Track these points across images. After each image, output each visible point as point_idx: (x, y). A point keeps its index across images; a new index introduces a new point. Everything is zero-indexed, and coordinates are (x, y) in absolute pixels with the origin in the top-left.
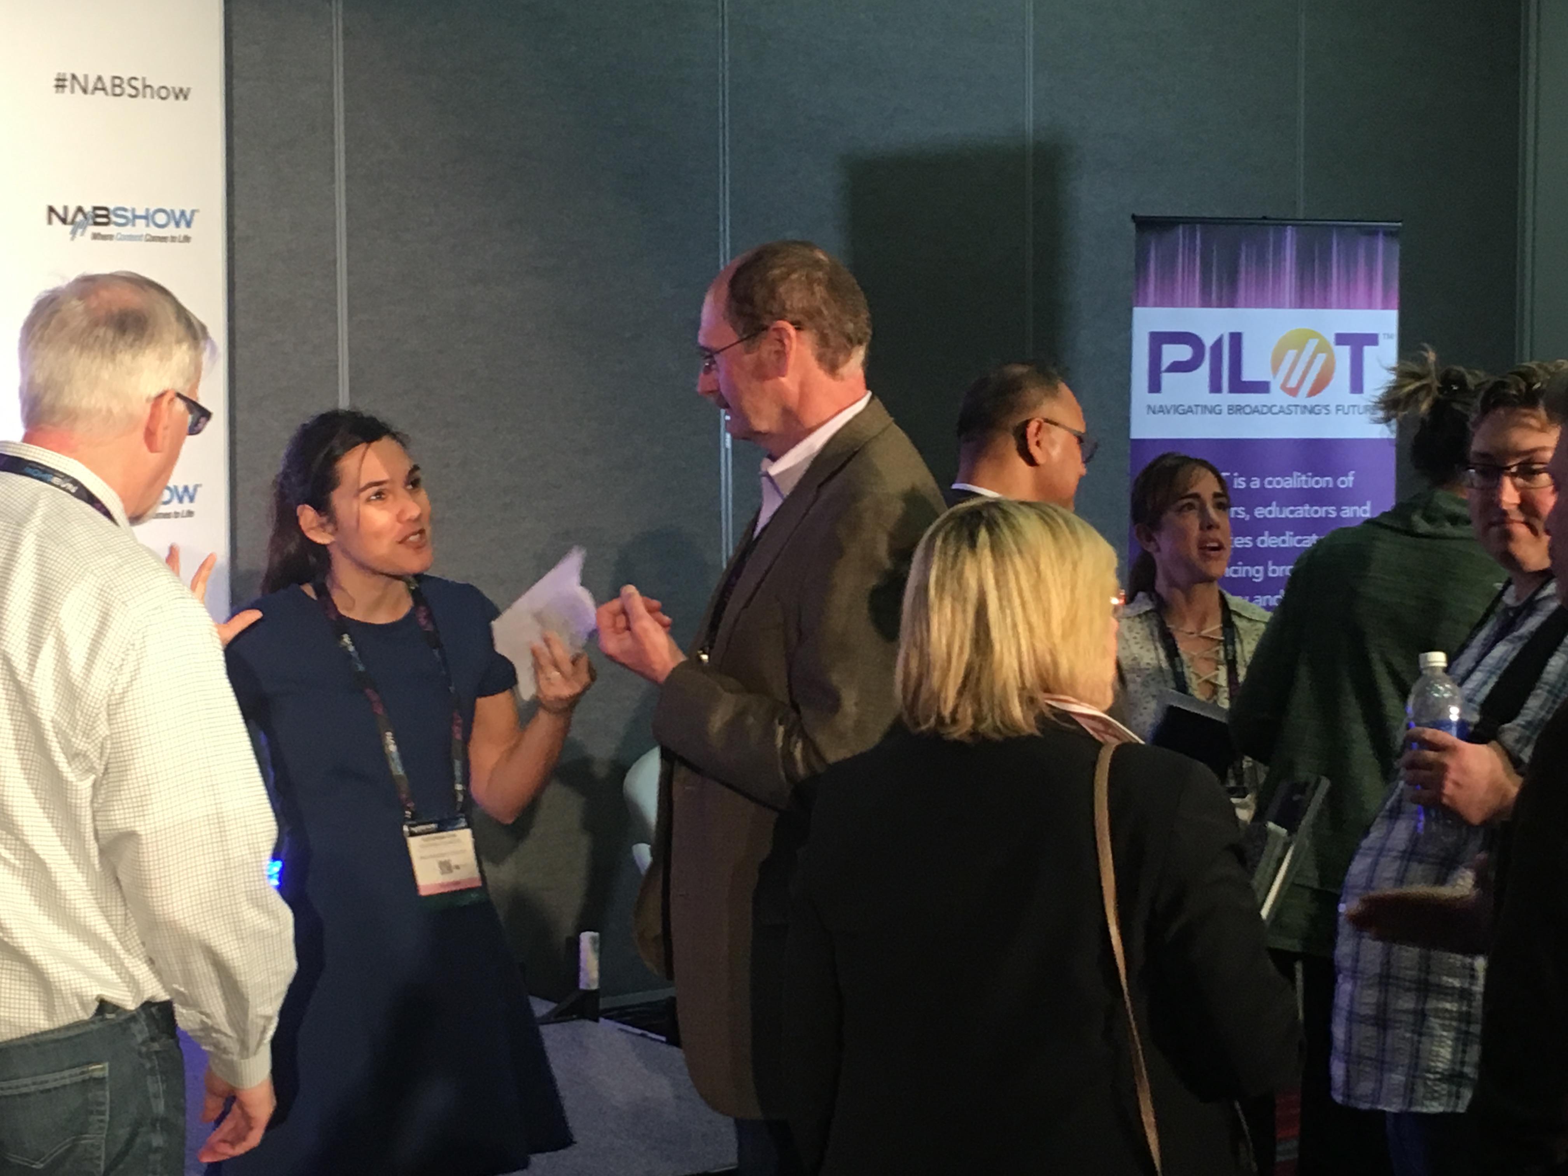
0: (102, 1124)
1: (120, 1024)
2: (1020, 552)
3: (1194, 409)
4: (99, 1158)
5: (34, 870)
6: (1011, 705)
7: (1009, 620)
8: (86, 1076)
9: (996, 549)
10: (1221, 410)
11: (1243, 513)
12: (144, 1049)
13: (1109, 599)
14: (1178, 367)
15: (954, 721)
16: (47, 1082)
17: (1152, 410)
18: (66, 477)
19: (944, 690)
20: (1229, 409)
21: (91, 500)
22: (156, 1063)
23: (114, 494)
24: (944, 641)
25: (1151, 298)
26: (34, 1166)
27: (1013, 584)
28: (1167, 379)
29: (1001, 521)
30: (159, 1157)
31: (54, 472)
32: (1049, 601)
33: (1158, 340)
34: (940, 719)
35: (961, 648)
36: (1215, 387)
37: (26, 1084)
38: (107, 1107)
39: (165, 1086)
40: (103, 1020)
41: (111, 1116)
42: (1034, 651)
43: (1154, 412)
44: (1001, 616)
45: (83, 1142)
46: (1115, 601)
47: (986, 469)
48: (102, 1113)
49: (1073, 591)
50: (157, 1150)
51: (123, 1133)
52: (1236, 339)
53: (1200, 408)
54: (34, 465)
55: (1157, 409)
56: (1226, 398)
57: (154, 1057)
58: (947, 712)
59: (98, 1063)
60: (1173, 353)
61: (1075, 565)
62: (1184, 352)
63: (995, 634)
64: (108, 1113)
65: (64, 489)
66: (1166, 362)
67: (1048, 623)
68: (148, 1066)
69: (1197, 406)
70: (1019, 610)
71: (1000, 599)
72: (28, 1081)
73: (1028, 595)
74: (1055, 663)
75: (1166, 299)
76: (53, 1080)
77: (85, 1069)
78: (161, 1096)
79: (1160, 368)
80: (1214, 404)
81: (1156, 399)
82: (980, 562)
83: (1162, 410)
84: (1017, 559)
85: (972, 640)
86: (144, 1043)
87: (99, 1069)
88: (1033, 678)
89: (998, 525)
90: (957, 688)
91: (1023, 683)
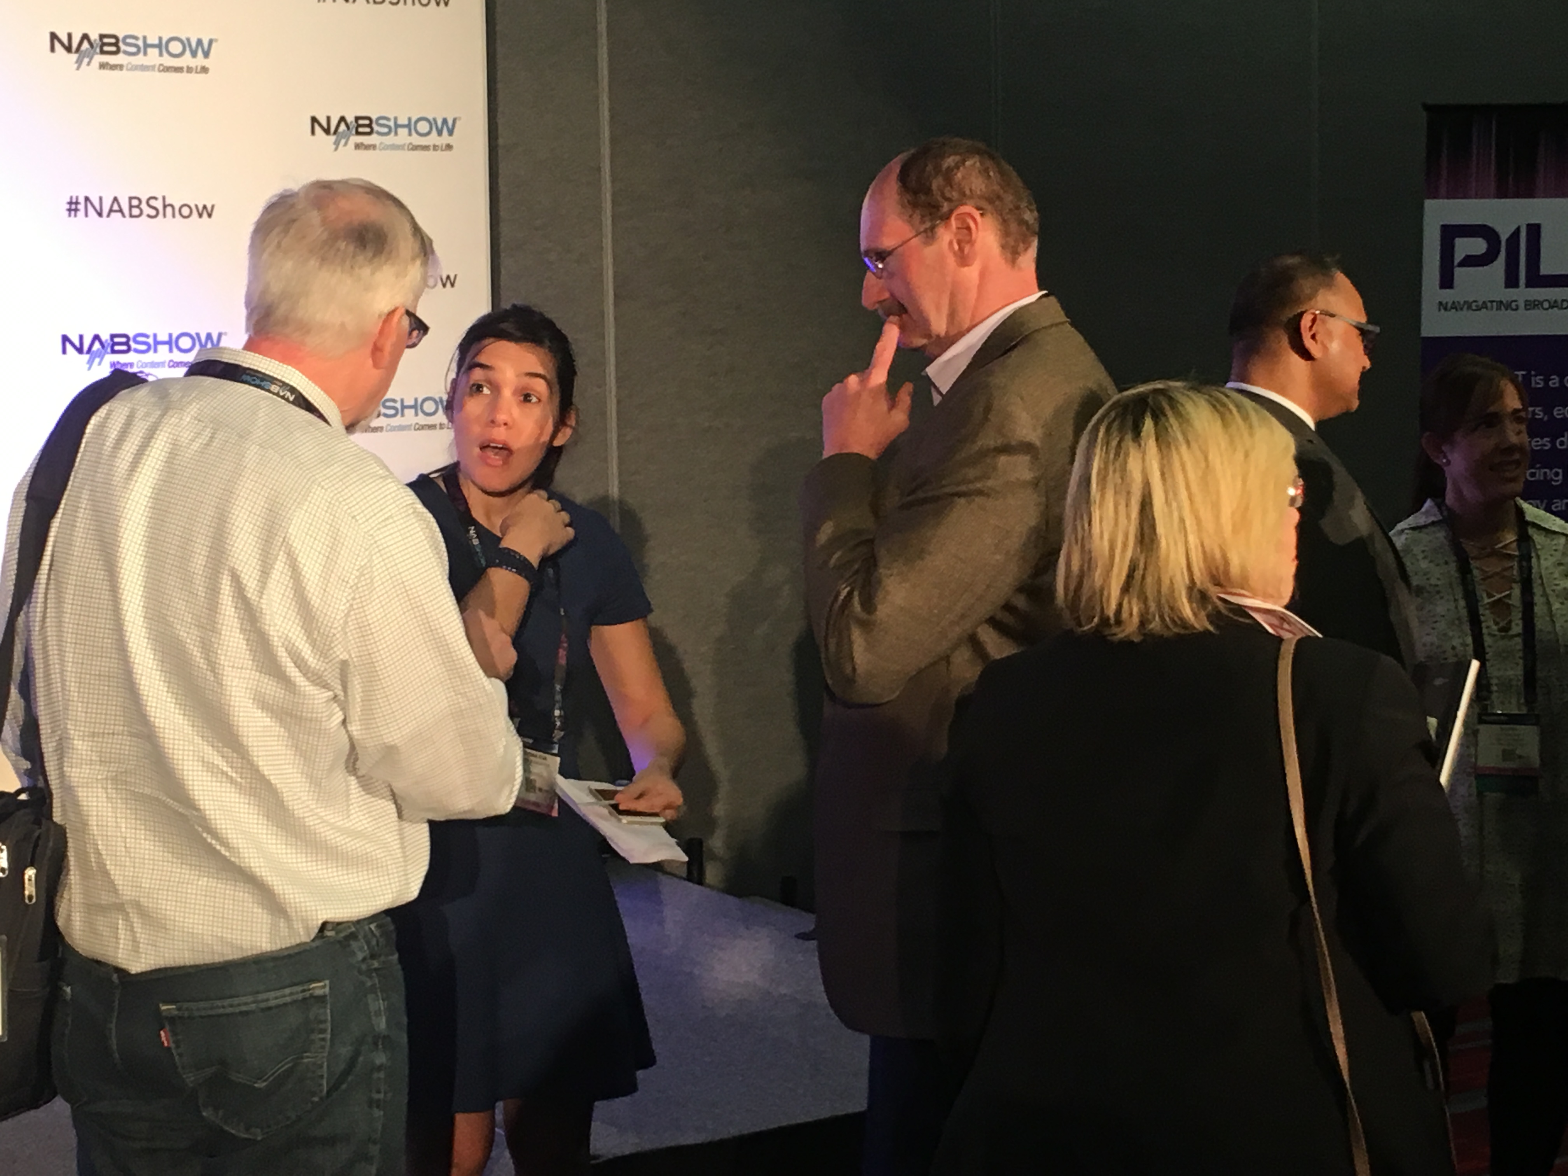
0: (323, 1043)
1: (339, 942)
2: (1188, 443)
3: (1489, 304)
4: (322, 1077)
5: (261, 789)
6: (1180, 603)
7: (1176, 514)
8: (307, 994)
9: (1162, 439)
10: (1517, 306)
11: (1541, 413)
12: (364, 967)
13: (1286, 489)
14: (1470, 261)
15: (1119, 622)
16: (267, 1000)
17: (1442, 306)
18: (284, 385)
19: (1106, 589)
20: (1526, 305)
21: (309, 407)
22: (377, 981)
23: (332, 404)
24: (1106, 537)
25: (1443, 190)
26: (256, 1085)
27: (1180, 478)
28: (1459, 273)
29: (1167, 408)
30: (382, 1075)
31: (273, 380)
32: (1218, 493)
33: (1450, 233)
34: (1105, 621)
35: (1125, 545)
36: (1511, 281)
37: (245, 1002)
38: (329, 1026)
39: (386, 1003)
40: (323, 937)
41: (332, 1035)
42: (1202, 545)
43: (1446, 309)
44: (1166, 510)
45: (306, 1060)
46: (1292, 492)
47: (1258, 369)
48: (323, 1031)
49: (1244, 481)
50: (380, 1068)
51: (345, 1051)
52: (1534, 230)
53: (1495, 304)
54: (252, 373)
55: (1449, 305)
56: (1523, 293)
57: (374, 974)
58: (1111, 611)
59: (320, 981)
60: (1465, 246)
61: (1247, 455)
62: (1478, 246)
63: (1160, 529)
64: (329, 1030)
65: (283, 397)
66: (1458, 257)
67: (1217, 517)
68: (369, 984)
69: (1492, 302)
70: (1186, 503)
71: (1166, 492)
72: (250, 999)
73: (1195, 488)
74: (1225, 557)
75: (1458, 191)
76: (273, 998)
77: (306, 987)
78: (383, 1013)
79: (1453, 262)
80: (1510, 300)
81: (1448, 295)
82: (1144, 453)
83: (1455, 306)
84: (1184, 448)
85: (1136, 537)
86: (364, 959)
87: (320, 988)
88: (1202, 574)
89: (1165, 415)
90: (1120, 586)
91: (1192, 580)
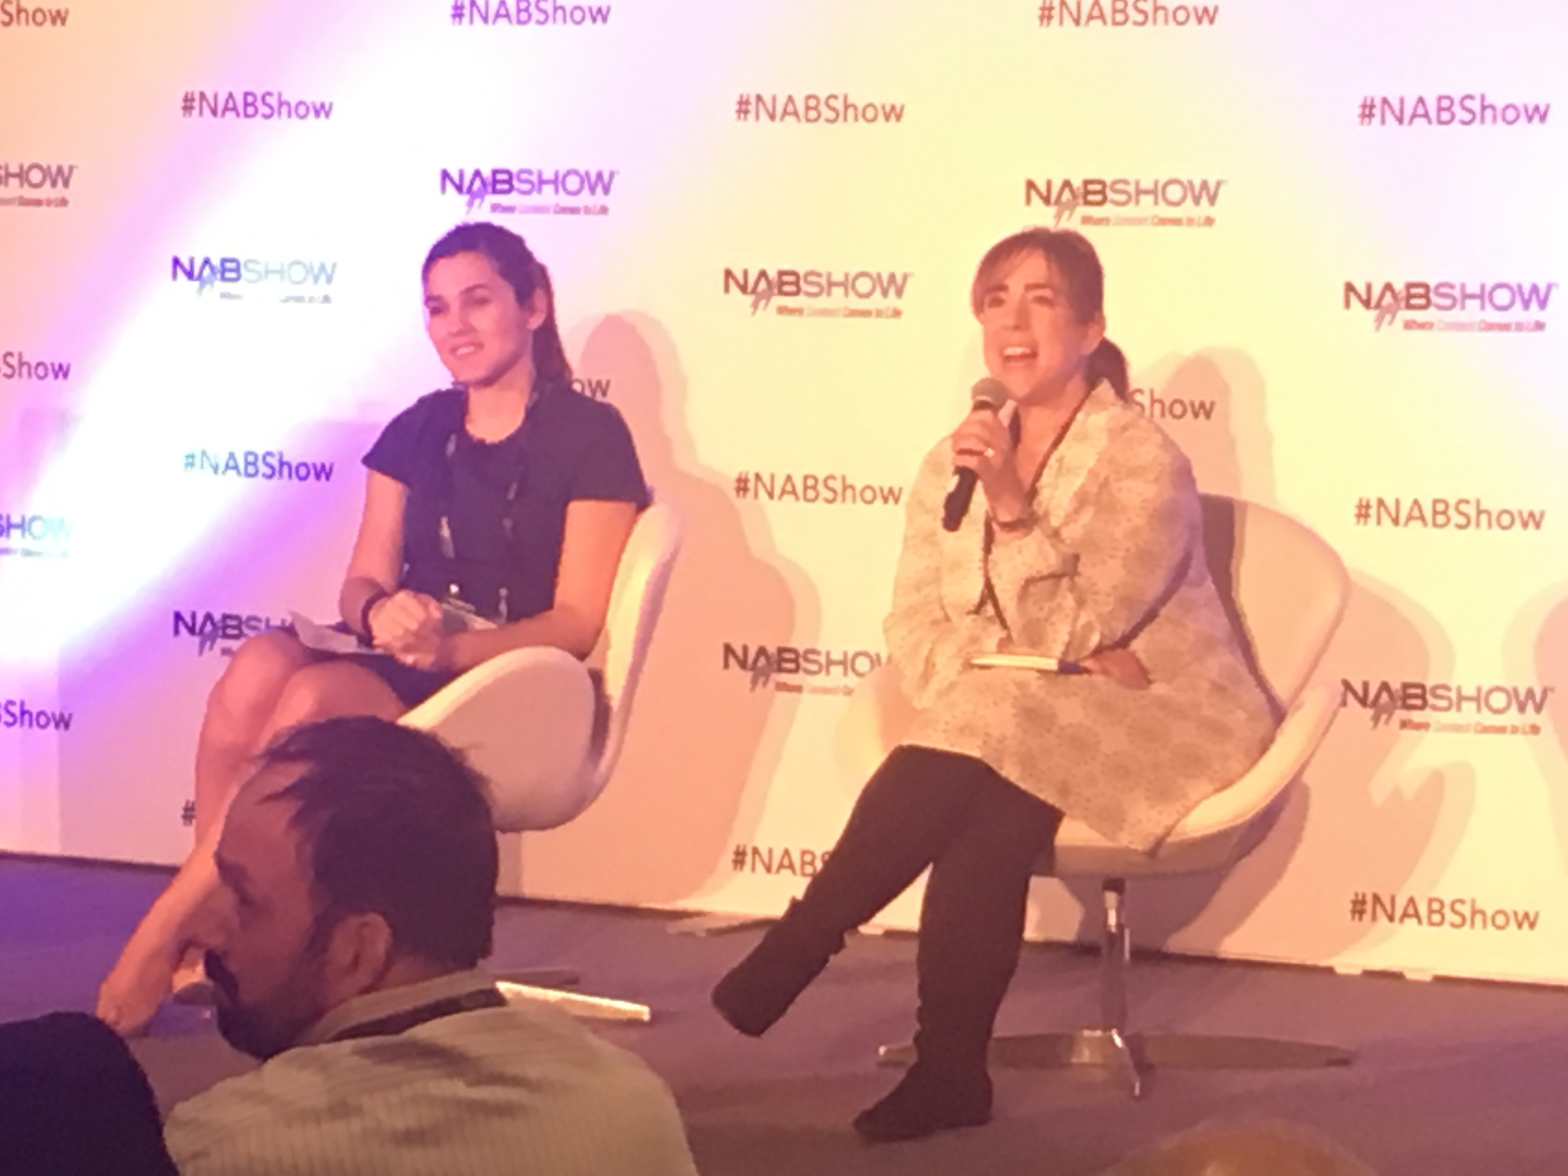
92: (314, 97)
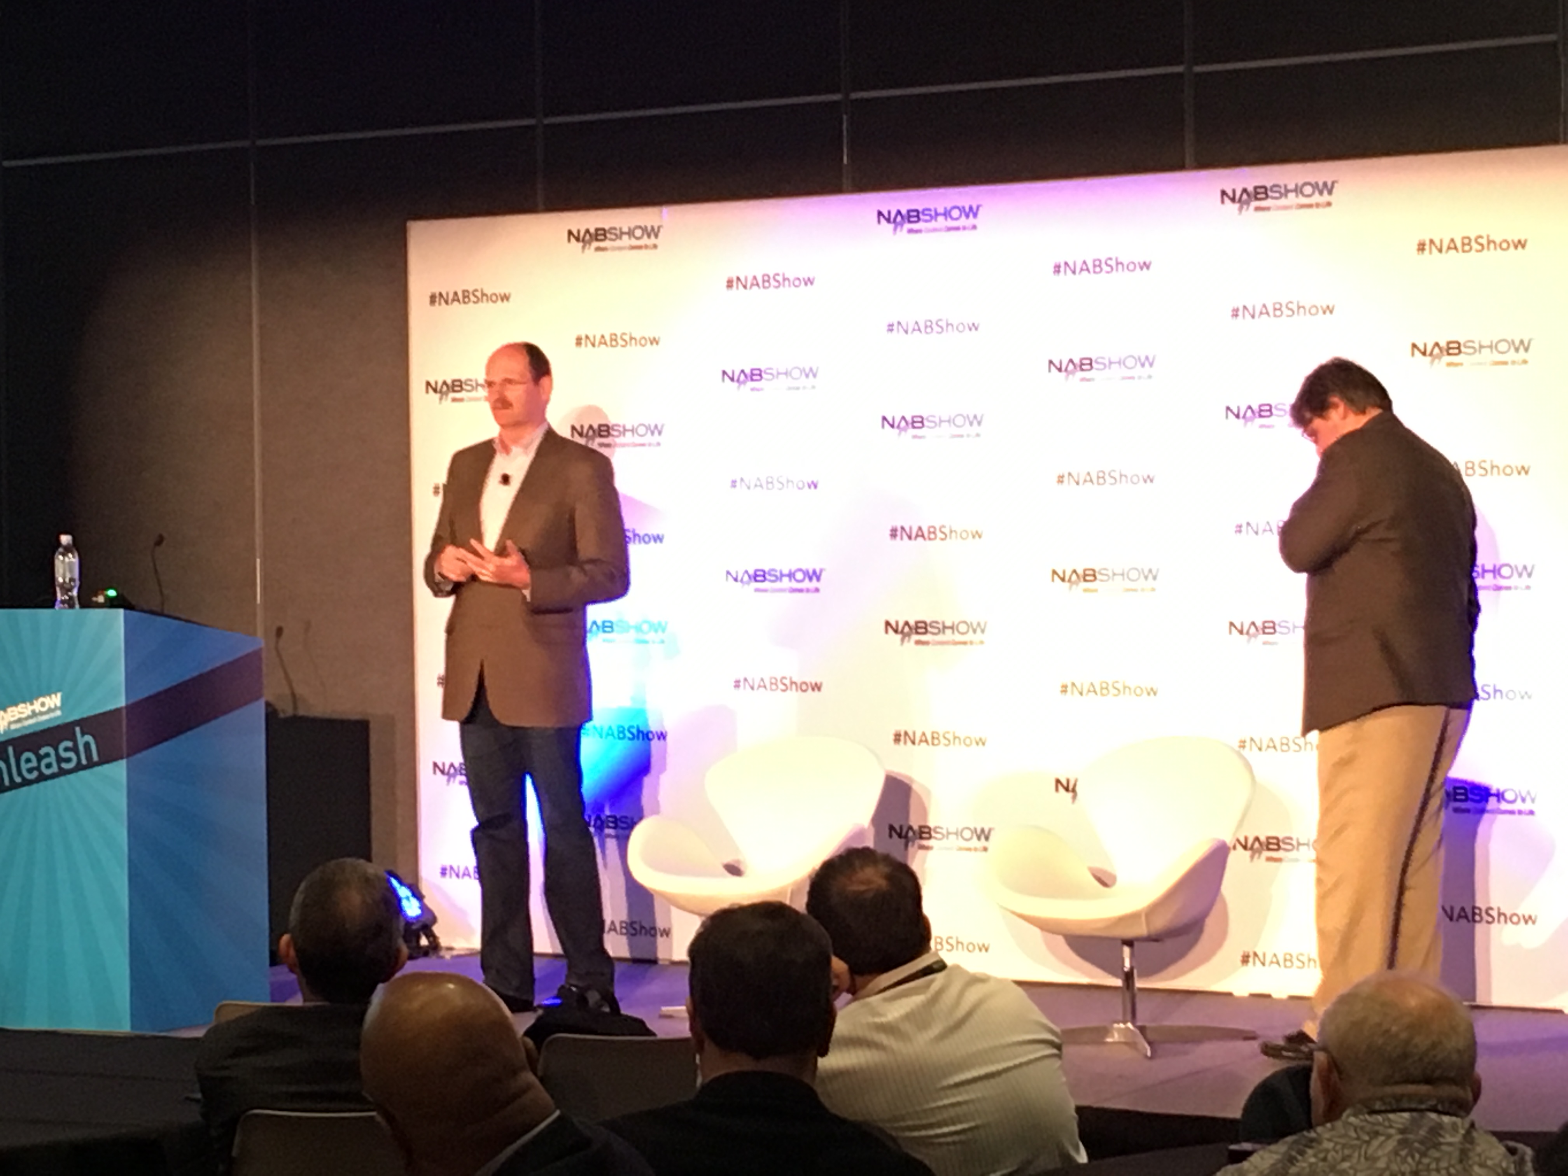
92: (653, 531)
